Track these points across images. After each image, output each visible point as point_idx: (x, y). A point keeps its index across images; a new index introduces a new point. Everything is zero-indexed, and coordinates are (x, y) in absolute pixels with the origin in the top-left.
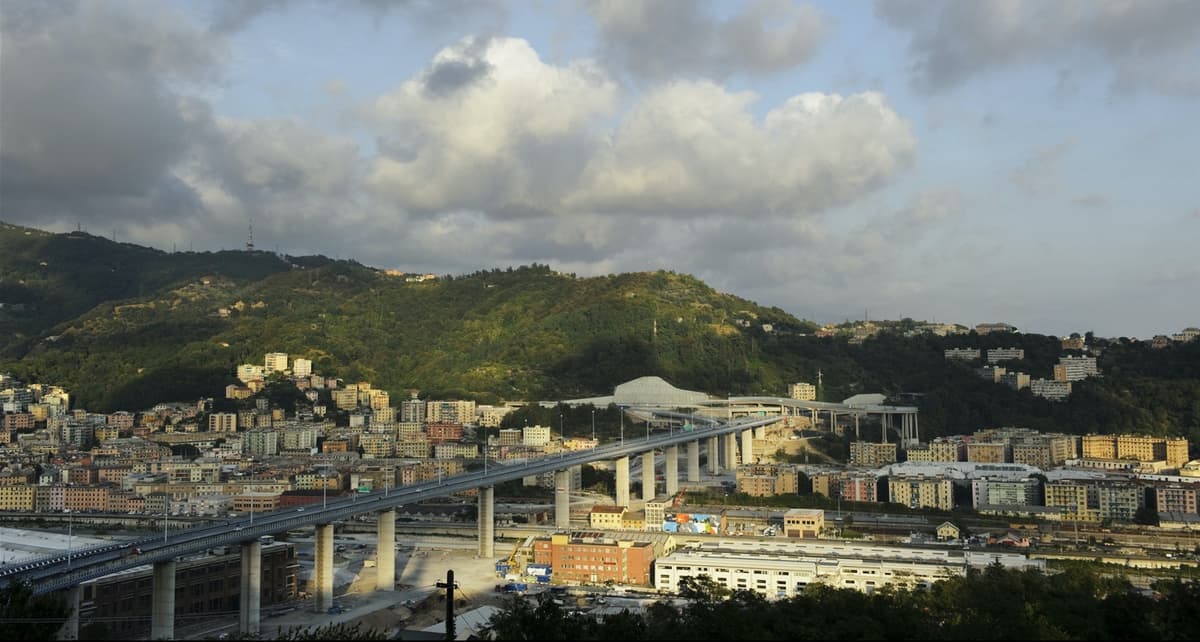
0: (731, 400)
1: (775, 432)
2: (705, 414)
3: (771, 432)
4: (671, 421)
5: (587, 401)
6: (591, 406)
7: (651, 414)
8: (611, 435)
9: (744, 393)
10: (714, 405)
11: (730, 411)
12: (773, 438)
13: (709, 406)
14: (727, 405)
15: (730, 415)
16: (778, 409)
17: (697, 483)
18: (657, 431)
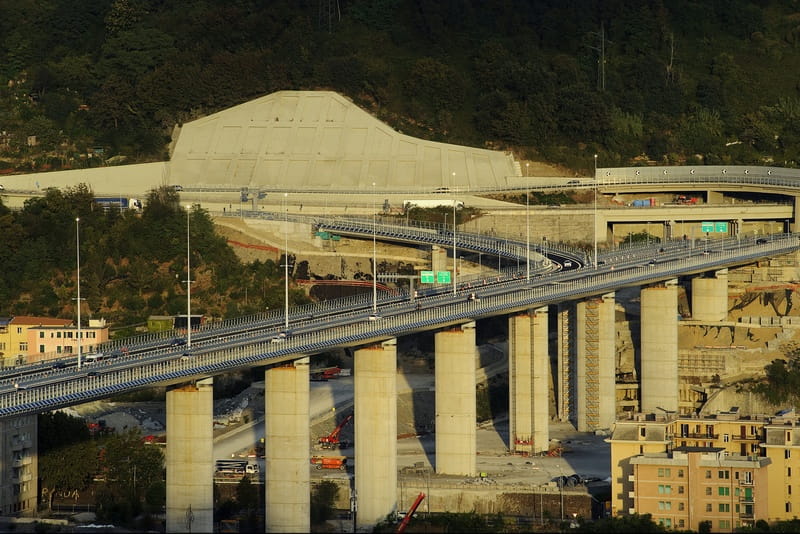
0: (606, 177)
1: (769, 298)
2: (506, 230)
3: (748, 299)
4: (378, 254)
5: (65, 181)
6: (83, 200)
7: (305, 229)
8: (156, 306)
9: (657, 153)
10: (539, 198)
11: (600, 218)
12: (757, 318)
13: (522, 199)
14: (588, 198)
15: (600, 234)
16: (784, 211)
17: (469, 480)
18: (331, 291)
